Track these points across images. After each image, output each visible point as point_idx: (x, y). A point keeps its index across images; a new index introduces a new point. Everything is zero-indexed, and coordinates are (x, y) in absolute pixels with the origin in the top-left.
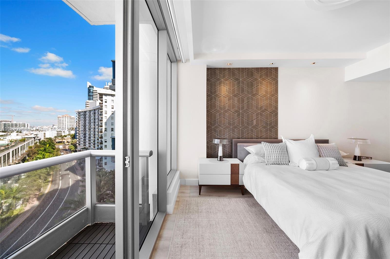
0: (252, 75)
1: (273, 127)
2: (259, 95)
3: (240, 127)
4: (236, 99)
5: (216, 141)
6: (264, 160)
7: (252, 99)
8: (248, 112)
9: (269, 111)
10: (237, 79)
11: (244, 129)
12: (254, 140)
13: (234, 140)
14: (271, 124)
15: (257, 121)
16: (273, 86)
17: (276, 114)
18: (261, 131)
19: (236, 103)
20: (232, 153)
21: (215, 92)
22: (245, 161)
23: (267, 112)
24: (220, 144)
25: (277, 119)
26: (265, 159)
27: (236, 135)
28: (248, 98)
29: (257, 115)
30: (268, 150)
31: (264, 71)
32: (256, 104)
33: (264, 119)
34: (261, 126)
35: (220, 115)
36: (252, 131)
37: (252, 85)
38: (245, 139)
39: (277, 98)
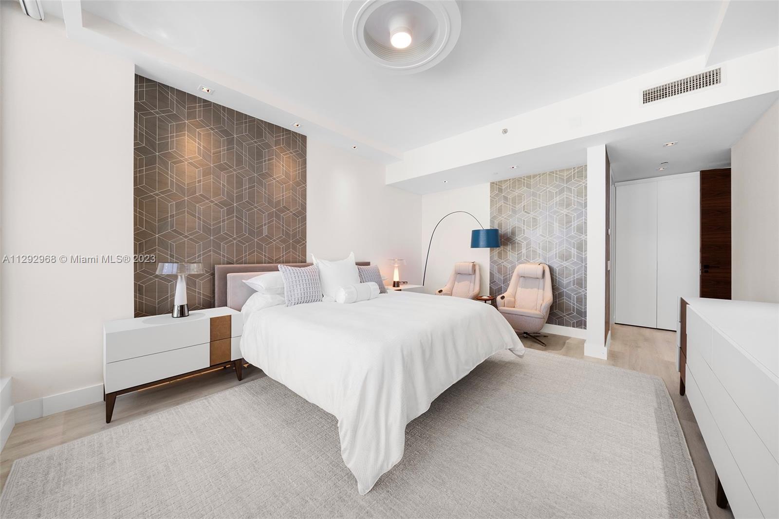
0: (260, 134)
1: (298, 242)
2: (274, 179)
3: (234, 239)
4: (224, 175)
5: (167, 269)
6: (283, 299)
7: (260, 183)
8: (252, 209)
9: (291, 212)
10: (226, 133)
11: (241, 242)
12: (264, 265)
13: (219, 268)
14: (294, 235)
15: (270, 228)
16: (299, 167)
17: (304, 219)
18: (278, 248)
19: (224, 185)
20: (214, 296)
21: (164, 146)
22: (244, 309)
23: (288, 213)
24: (179, 277)
25: (305, 228)
26: (284, 297)
27: (224, 256)
28: (251, 180)
29: (270, 216)
30: (290, 280)
31: (283, 136)
32: (269, 195)
33: (283, 226)
34: (277, 239)
35: (179, 205)
36: (260, 247)
37: (260, 155)
38: (245, 264)
39: (305, 190)
